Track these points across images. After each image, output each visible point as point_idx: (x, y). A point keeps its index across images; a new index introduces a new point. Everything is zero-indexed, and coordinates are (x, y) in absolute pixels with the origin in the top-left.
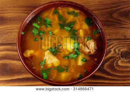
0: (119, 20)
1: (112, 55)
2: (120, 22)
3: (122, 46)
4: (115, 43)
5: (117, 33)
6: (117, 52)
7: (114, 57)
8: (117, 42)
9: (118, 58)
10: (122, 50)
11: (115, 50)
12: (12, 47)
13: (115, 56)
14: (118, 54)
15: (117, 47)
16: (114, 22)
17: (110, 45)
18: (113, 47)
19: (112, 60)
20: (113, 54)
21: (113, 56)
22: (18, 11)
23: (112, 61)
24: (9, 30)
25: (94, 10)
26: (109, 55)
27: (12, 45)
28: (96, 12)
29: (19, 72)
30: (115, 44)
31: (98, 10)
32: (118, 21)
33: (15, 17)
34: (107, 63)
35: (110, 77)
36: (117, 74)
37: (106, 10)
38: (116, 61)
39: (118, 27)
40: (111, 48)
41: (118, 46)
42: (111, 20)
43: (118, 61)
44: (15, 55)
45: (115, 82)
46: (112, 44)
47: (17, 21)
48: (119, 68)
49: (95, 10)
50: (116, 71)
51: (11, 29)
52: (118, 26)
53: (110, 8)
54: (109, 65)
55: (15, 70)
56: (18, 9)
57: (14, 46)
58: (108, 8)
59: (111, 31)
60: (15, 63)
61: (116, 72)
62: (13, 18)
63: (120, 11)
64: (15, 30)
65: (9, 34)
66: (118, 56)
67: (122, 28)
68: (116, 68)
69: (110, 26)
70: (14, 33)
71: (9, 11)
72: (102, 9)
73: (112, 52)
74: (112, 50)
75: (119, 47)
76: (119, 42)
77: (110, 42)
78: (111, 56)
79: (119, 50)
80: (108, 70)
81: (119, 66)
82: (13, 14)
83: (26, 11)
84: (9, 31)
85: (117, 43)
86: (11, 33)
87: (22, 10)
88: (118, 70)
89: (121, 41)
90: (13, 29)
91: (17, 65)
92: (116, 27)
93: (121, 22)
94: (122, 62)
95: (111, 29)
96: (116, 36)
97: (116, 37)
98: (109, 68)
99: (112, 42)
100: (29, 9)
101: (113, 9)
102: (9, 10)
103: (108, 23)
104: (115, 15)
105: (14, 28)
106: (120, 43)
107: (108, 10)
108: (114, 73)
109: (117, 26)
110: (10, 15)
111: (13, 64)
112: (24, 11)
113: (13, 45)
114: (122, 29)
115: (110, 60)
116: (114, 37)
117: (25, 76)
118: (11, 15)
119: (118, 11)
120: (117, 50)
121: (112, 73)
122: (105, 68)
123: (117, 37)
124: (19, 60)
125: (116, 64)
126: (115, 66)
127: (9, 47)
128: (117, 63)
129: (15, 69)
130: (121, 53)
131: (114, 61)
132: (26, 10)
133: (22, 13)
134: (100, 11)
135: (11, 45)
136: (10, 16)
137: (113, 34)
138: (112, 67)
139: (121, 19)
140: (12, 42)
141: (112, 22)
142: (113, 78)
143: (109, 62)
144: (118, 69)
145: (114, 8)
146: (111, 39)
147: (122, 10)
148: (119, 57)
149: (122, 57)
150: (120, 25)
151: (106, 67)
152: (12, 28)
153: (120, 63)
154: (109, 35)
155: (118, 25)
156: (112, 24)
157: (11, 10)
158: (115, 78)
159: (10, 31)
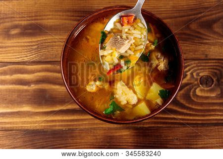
0: (199, 33)
1: (188, 80)
2: (199, 35)
3: (201, 69)
4: (192, 64)
5: (196, 51)
6: (195, 77)
7: (191, 84)
8: (194, 63)
9: (195, 85)
10: (201, 74)
11: (192, 74)
12: (53, 66)
13: (192, 82)
14: (196, 80)
15: (195, 71)
16: (193, 36)
17: (186, 67)
18: (189, 70)
19: (188, 87)
20: (190, 80)
21: (189, 82)
22: (62, 17)
23: (187, 89)
24: (49, 42)
25: (165, 19)
26: (185, 81)
27: (53, 64)
28: (168, 20)
29: (62, 102)
30: (192, 66)
31: (171, 18)
32: (197, 35)
33: (57, 26)
34: (182, 92)
35: (185, 111)
36: (193, 107)
37: (181, 19)
38: (193, 89)
39: (196, 43)
40: (187, 72)
41: (196, 68)
42: (188, 32)
43: (196, 89)
44: (57, 78)
45: (191, 118)
46: (188, 66)
47: (60, 30)
48: (197, 99)
49: (167, 19)
50: (193, 102)
51: (52, 42)
52: (198, 41)
53: (187, 16)
54: (183, 94)
55: (56, 98)
56: (61, 14)
57: (55, 66)
58: (184, 16)
59: (188, 48)
60: (58, 89)
61: (192, 104)
62: (55, 26)
63: (201, 20)
64: (57, 43)
65: (50, 49)
66: (196, 83)
67: (202, 43)
68: (193, 98)
69: (186, 41)
70: (56, 47)
71: (50, 17)
72: (176, 17)
73: (189, 77)
74: (188, 73)
75: (198, 70)
76: (198, 63)
77: (186, 63)
78: (187, 82)
79: (198, 75)
80: (182, 101)
81: (198, 96)
82: (56, 21)
83: (72, 18)
84: (49, 44)
85: (195, 65)
86: (51, 48)
87: (68, 16)
88: (195, 102)
89: (201, 61)
90: (55, 42)
91: (60, 91)
92: (194, 42)
93: (201, 36)
94: (201, 90)
95: (187, 45)
96: (195, 54)
97: (194, 56)
98: (184, 99)
99: (188, 62)
100: (77, 15)
101: (190, 17)
102: (50, 15)
103: (184, 36)
104: (194, 26)
105: (56, 40)
106: (199, 65)
107: (184, 19)
108: (190, 106)
109: (196, 41)
110: (50, 22)
111: (54, 90)
112: (70, 18)
113: (55, 64)
114: (202, 45)
115: (186, 88)
116: (191, 55)
117: (70, 107)
118: (53, 22)
119: (198, 21)
120: (194, 74)
121: (187, 105)
122: (178, 98)
123: (196, 56)
124: (62, 84)
125: (193, 93)
126: (191, 96)
127: (49, 66)
128: (195, 92)
129: (58, 96)
130: (201, 78)
131: (191, 89)
132: (73, 16)
133: (68, 19)
134: (173, 19)
135: (51, 64)
136: (51, 24)
137: (190, 52)
138: (187, 97)
139: (202, 31)
140: (54, 60)
141: (189, 35)
142: (188, 112)
143: (183, 90)
144: (195, 100)
145: (193, 17)
146: (188, 58)
147: (203, 19)
148: (198, 83)
149: (201, 84)
150: (200, 39)
151: (180, 97)
152: (54, 40)
153: (198, 92)
154: (185, 53)
155: (197, 39)
156: (189, 38)
157: (52, 15)
158: (191, 113)
159: (51, 44)
